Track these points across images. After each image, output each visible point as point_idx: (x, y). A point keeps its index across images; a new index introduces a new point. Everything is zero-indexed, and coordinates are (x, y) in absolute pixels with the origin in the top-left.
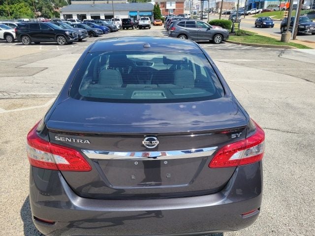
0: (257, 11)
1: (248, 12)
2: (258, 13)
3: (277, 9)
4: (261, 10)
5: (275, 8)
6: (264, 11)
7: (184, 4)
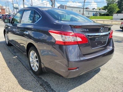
7: (5, 10)
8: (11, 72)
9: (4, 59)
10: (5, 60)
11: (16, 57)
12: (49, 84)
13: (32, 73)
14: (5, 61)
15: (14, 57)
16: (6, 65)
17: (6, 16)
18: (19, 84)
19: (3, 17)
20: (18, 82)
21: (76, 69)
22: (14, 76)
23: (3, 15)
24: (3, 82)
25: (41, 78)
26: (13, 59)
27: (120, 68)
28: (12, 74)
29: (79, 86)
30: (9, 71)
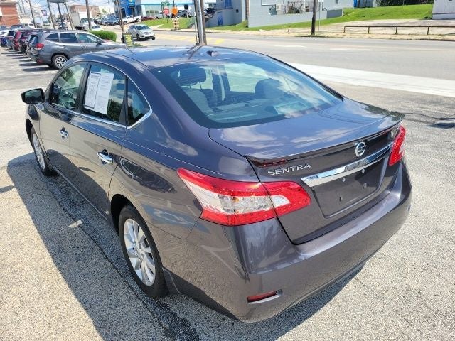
0: (135, 18)
1: (124, 20)
2: (136, 21)
3: (160, 16)
4: (140, 17)
5: (157, 16)
6: (144, 19)
7: (18, 8)
8: (70, 286)
9: (40, 233)
10: (44, 239)
11: (80, 222)
12: (194, 330)
13: (135, 286)
14: (46, 244)
15: (73, 226)
16: (51, 261)
17: (22, 37)
18: (98, 332)
19: (15, 42)
20: (93, 328)
21: (274, 294)
22: (79, 304)
23: (11, 33)
24: (47, 327)
25: (166, 307)
26: (71, 231)
27: (434, 253)
28: (73, 296)
29: (291, 332)
30: (64, 285)
